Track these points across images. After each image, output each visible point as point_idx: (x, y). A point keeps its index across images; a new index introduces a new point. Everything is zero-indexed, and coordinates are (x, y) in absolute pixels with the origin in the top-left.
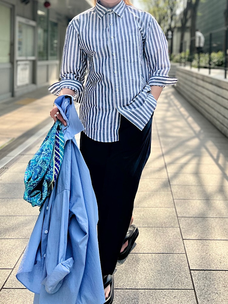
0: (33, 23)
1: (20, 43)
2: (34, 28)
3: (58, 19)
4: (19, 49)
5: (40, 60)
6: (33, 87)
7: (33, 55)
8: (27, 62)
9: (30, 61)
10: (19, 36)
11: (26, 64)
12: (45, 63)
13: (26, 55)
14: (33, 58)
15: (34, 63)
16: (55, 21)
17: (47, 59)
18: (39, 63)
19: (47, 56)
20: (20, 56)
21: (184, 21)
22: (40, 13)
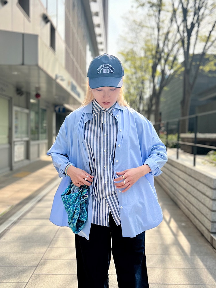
0: (27, 111)
1: (16, 127)
2: (27, 114)
3: (47, 107)
4: (16, 132)
5: (32, 140)
6: (27, 162)
7: (27, 136)
8: (22, 142)
9: (25, 141)
10: (16, 122)
11: (21, 144)
12: (37, 142)
13: (22, 137)
14: (27, 139)
15: (28, 143)
16: (44, 107)
17: (38, 139)
18: (32, 143)
20: (17, 137)
21: (150, 106)
22: (32, 101)
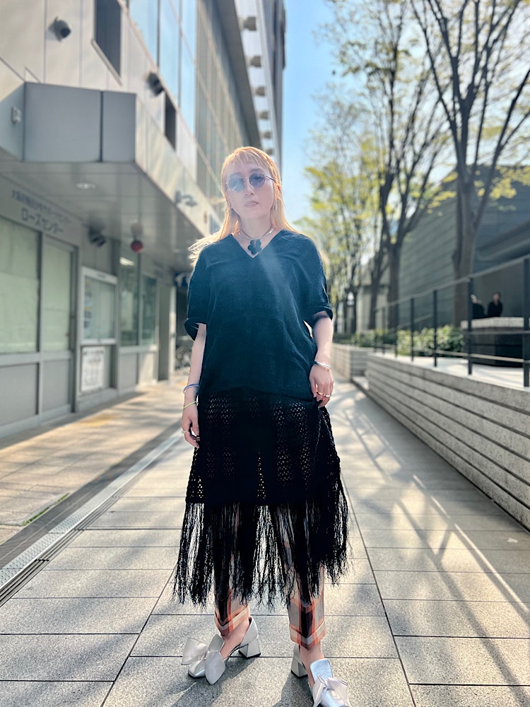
0: (112, 279)
1: (88, 314)
2: (112, 287)
3: (157, 273)
4: (86, 325)
5: (123, 345)
6: (111, 393)
7: (112, 336)
8: (102, 349)
9: (106, 346)
10: (86, 302)
11: (98, 352)
12: (134, 349)
13: (100, 338)
14: (111, 341)
15: (113, 350)
16: (152, 276)
17: (137, 344)
18: (122, 350)
19: (137, 338)
20: (89, 337)
21: (375, 275)
22: (124, 262)
